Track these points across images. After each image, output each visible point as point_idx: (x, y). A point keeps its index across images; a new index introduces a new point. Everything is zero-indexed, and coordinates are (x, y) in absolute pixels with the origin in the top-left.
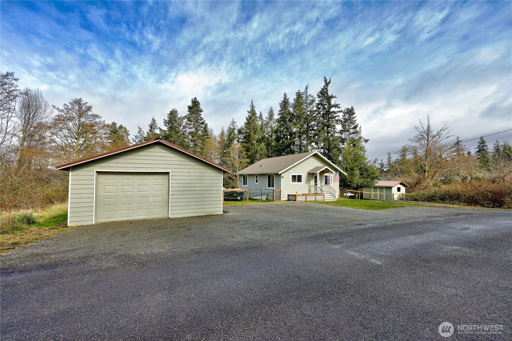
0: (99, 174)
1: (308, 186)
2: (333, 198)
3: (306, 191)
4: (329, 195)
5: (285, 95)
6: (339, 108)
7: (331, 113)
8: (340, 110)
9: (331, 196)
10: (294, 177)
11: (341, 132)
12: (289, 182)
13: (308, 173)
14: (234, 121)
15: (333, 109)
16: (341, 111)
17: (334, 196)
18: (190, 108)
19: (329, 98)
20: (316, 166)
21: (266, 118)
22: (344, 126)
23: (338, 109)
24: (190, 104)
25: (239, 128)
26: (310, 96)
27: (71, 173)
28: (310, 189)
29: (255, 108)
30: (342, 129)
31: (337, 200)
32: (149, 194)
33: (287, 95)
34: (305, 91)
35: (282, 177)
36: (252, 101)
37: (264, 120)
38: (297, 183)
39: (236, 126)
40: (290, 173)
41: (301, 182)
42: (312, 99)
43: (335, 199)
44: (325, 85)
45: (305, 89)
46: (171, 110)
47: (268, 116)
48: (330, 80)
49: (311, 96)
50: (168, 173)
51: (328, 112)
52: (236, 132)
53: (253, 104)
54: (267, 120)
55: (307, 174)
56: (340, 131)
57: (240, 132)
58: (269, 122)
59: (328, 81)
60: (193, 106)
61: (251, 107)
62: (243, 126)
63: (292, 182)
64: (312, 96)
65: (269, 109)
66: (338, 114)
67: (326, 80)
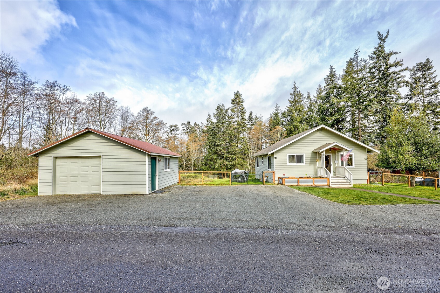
0: (57, 158)
1: (313, 168)
2: (348, 183)
3: (311, 174)
4: (343, 179)
5: (331, 67)
6: (401, 65)
7: (390, 75)
8: (404, 67)
9: (345, 181)
10: (292, 158)
11: (409, 97)
12: (286, 163)
13: (313, 152)
14: (278, 106)
15: (392, 70)
16: (406, 69)
17: (349, 180)
18: (233, 101)
19: (386, 57)
20: (325, 143)
21: (314, 97)
22: (412, 88)
23: (400, 67)
24: (233, 97)
25: (283, 111)
26: (361, 62)
27: (40, 158)
28: (317, 171)
29: (297, 89)
30: (410, 93)
31: (352, 186)
32: (89, 174)
33: (333, 67)
34: (355, 57)
35: (276, 158)
36: (295, 83)
37: (313, 99)
38: (296, 164)
39: (280, 110)
40: (286, 153)
41: (303, 163)
42: (364, 64)
43: (350, 185)
44: (380, 41)
45: (355, 54)
46: (218, 106)
47: (316, 95)
48: (388, 33)
49: (363, 61)
50: (100, 157)
51: (386, 75)
52: (280, 115)
53: (296, 86)
54: (316, 99)
55: (311, 153)
56: (407, 96)
57: (284, 115)
58: (317, 101)
59: (384, 36)
60: (235, 99)
61: (293, 89)
62: (286, 109)
63: (289, 163)
64: (365, 61)
65: (317, 86)
66: (402, 74)
67: (380, 35)
